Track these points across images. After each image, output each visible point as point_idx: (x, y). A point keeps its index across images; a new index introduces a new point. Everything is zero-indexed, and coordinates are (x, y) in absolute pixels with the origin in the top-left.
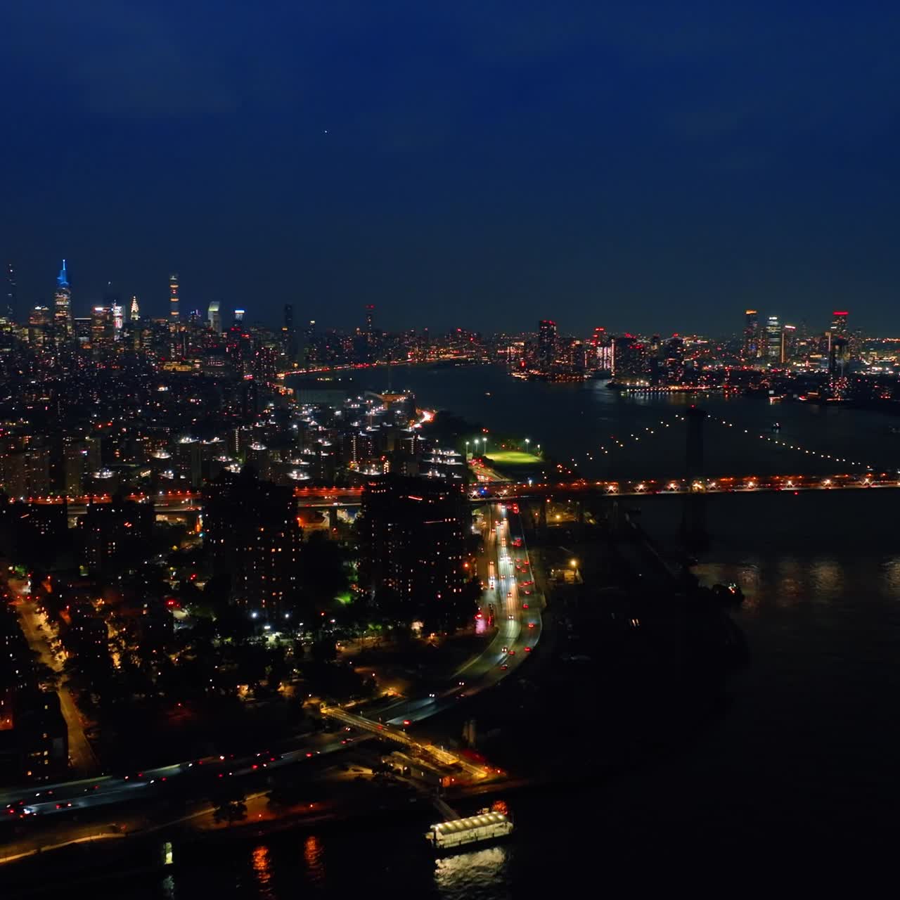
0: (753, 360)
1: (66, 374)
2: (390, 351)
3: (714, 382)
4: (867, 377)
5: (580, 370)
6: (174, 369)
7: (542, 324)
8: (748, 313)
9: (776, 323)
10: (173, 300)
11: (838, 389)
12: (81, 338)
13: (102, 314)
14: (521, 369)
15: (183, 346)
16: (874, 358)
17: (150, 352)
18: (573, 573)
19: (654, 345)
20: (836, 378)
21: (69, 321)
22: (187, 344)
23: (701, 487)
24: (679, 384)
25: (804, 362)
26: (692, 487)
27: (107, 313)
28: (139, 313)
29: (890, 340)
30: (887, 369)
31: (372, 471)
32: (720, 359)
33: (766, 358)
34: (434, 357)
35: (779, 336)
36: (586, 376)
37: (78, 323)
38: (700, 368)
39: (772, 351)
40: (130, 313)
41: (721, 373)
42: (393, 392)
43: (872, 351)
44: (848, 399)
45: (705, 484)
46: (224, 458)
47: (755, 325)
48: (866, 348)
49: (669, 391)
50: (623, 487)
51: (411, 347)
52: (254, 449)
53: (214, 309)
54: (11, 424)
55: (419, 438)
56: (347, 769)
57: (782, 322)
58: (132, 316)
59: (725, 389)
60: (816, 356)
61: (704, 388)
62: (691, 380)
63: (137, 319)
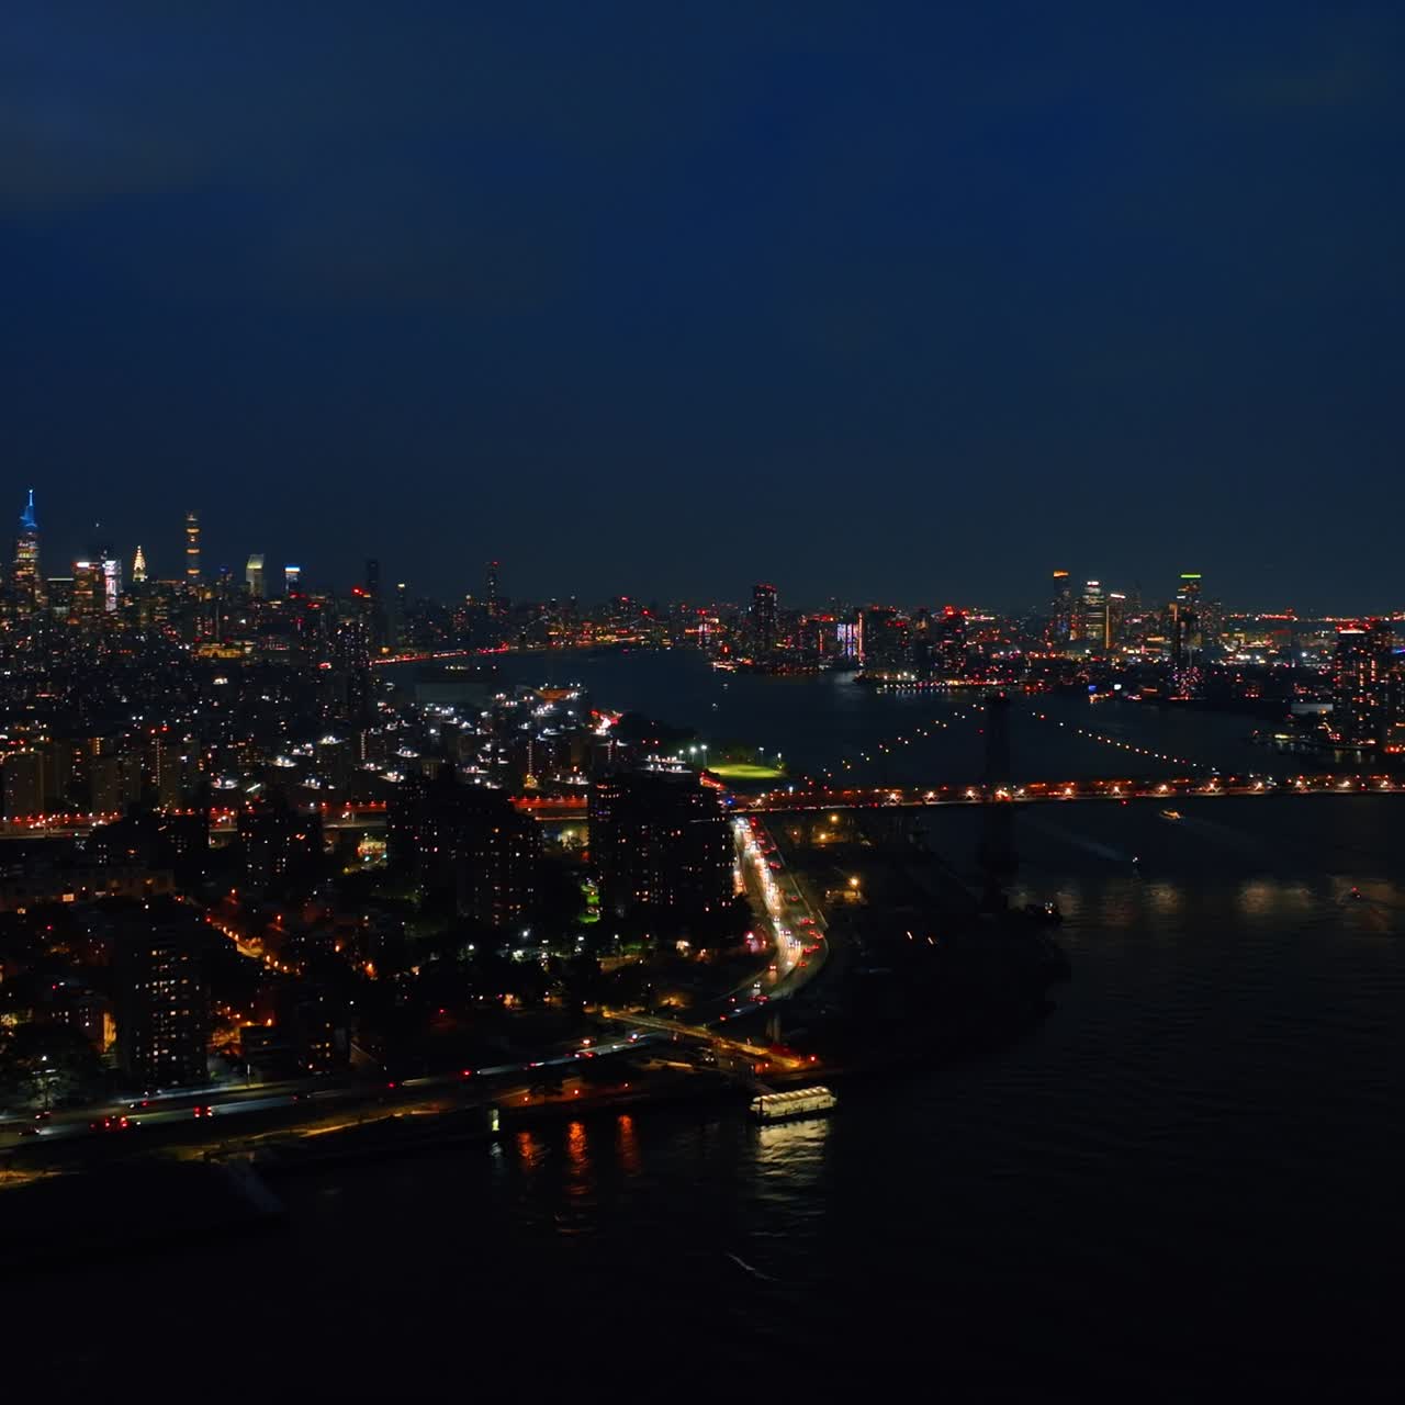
0: (1065, 644)
1: (55, 661)
2: (524, 630)
3: (1010, 676)
4: (1228, 668)
5: (813, 657)
6: (215, 655)
7: (758, 590)
8: (1056, 575)
9: (1097, 590)
10: (190, 551)
11: (1186, 684)
12: (58, 609)
13: (88, 573)
14: (725, 657)
15: (214, 621)
16: (1240, 642)
17: (170, 629)
18: (854, 894)
19: (921, 621)
20: (1182, 668)
21: (38, 583)
22: (221, 617)
23: (1006, 795)
24: (959, 677)
25: (1139, 647)
26: (995, 796)
27: (95, 571)
28: (146, 571)
29: (1266, 616)
30: (1258, 657)
31: (578, 779)
32: (1016, 643)
33: (1083, 641)
34: (588, 639)
35: (1101, 609)
36: (822, 667)
37: (54, 587)
38: (988, 655)
39: (1092, 630)
40: (133, 572)
41: (1018, 664)
42: (555, 687)
43: (1238, 632)
44: (1199, 698)
45: (1011, 791)
46: (372, 765)
47: (1067, 593)
48: (1229, 627)
49: (946, 687)
50: (907, 796)
51: (553, 624)
52: (404, 755)
53: (255, 566)
54: (22, 729)
55: (619, 744)
56: (649, 1062)
57: (1106, 588)
58: (135, 576)
59: (1026, 684)
60: (1157, 639)
61: (995, 683)
62: (976, 672)
63: (142, 580)
